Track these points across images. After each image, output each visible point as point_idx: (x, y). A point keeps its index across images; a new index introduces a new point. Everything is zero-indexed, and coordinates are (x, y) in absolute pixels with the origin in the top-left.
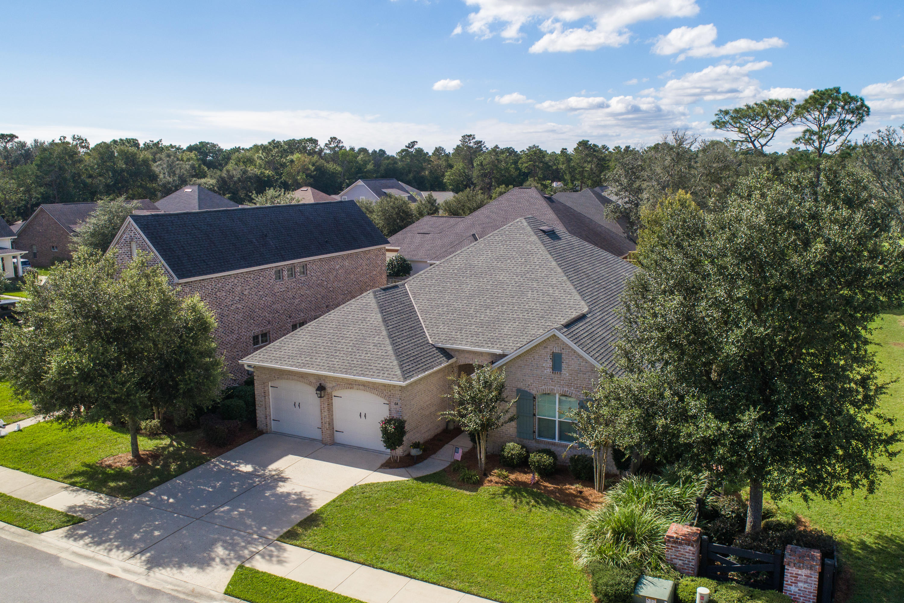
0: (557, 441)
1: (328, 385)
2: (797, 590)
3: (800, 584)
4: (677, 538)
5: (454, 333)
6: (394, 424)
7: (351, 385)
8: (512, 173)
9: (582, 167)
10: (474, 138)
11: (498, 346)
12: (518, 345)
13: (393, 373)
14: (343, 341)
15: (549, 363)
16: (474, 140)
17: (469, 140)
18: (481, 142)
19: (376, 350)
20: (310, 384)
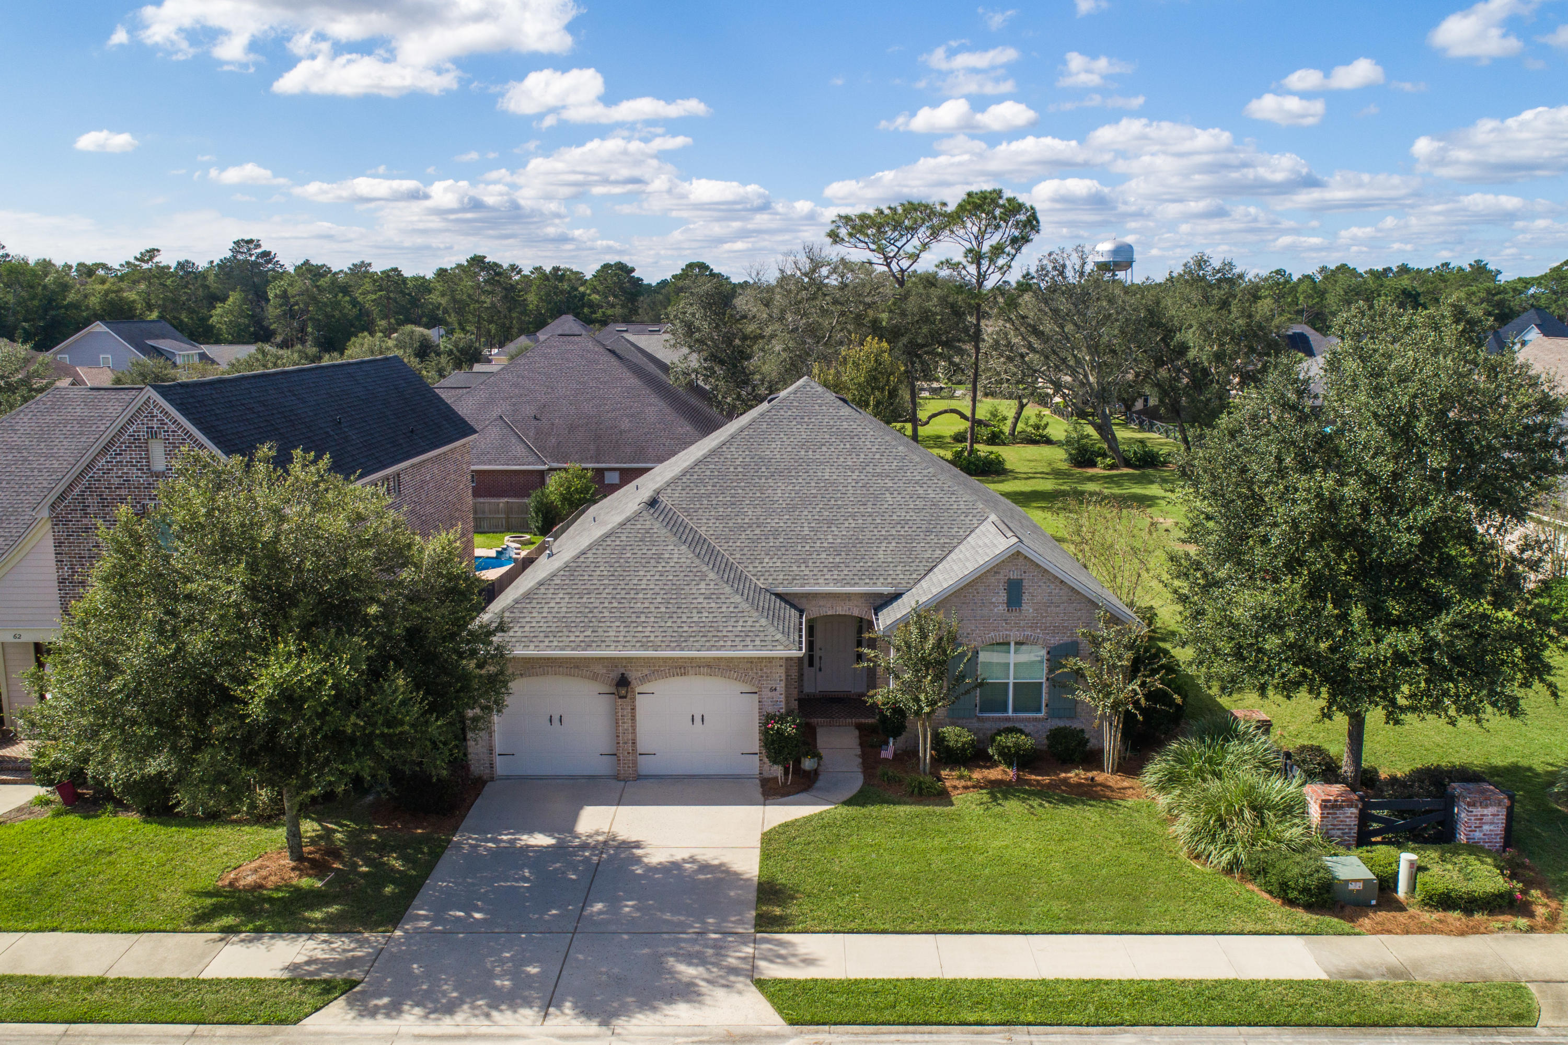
0: (1010, 714)
1: (633, 675)
2: (1481, 835)
3: (1486, 827)
4: (1336, 801)
5: (795, 568)
6: (794, 721)
7: (680, 668)
8: (346, 311)
9: (477, 301)
10: (258, 246)
11: (882, 580)
12: (914, 576)
13: (770, 638)
14: (641, 596)
15: (1003, 596)
16: (259, 251)
17: (249, 250)
18: (269, 253)
19: (713, 605)
20: (595, 677)
